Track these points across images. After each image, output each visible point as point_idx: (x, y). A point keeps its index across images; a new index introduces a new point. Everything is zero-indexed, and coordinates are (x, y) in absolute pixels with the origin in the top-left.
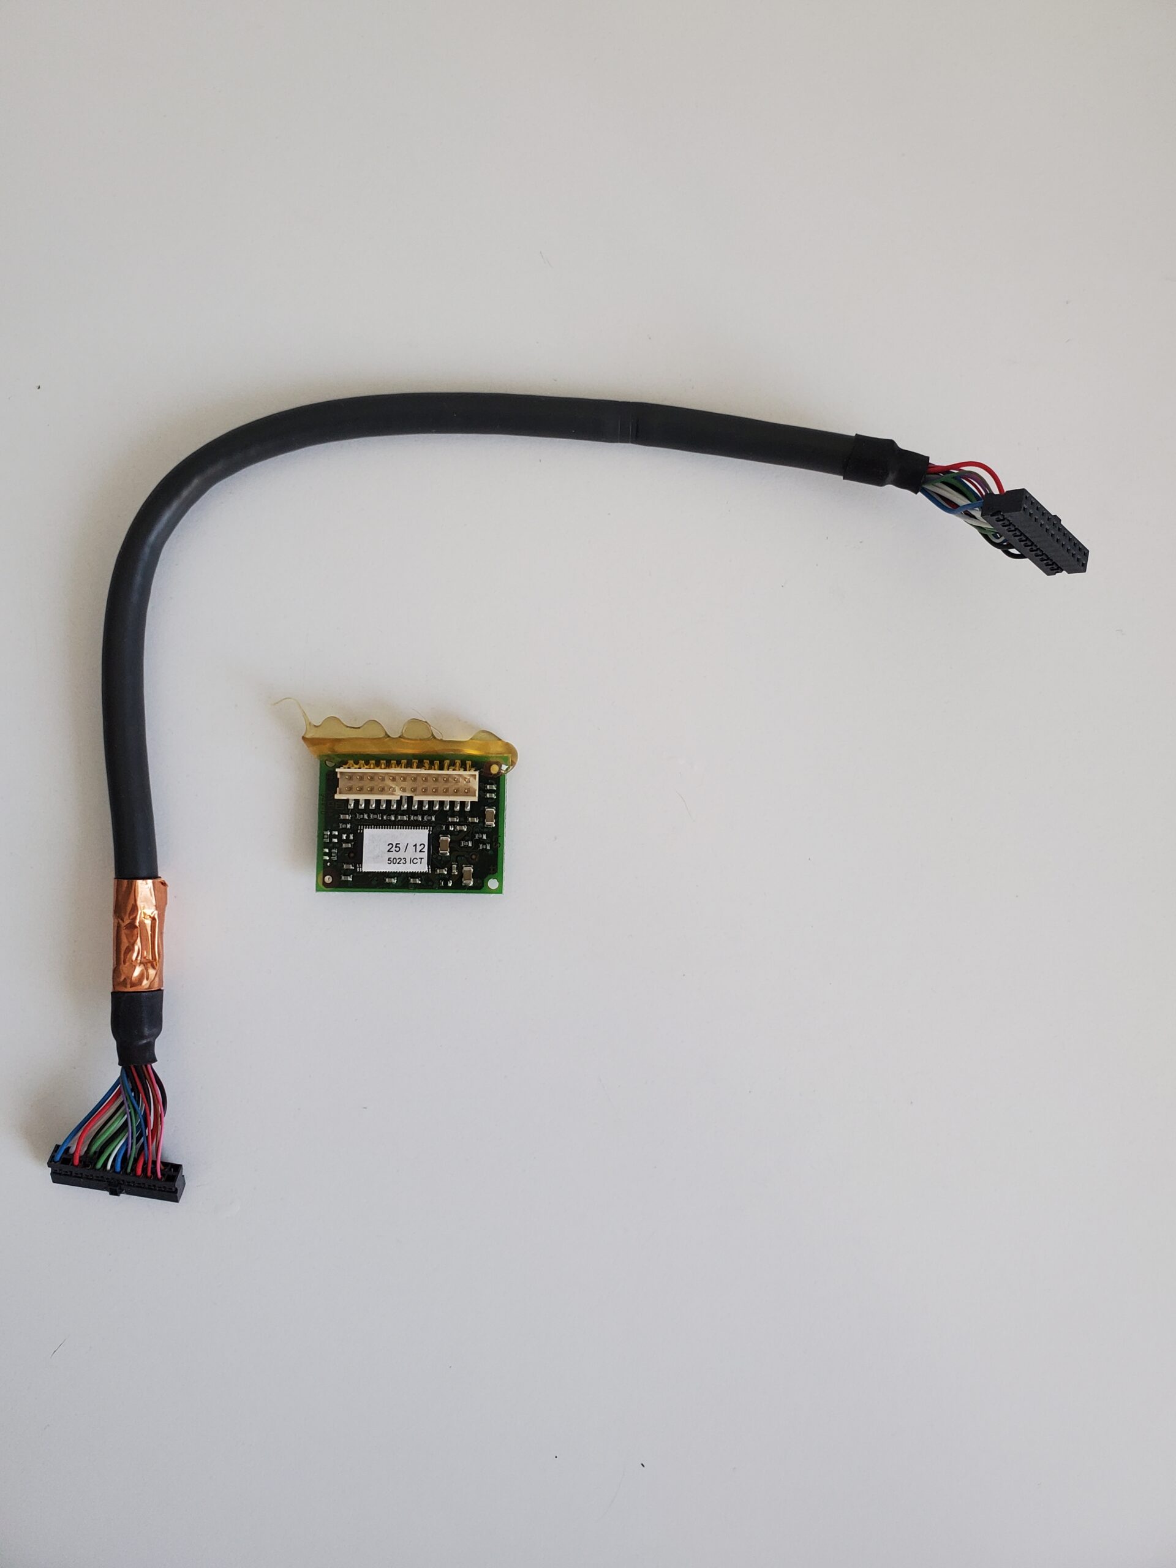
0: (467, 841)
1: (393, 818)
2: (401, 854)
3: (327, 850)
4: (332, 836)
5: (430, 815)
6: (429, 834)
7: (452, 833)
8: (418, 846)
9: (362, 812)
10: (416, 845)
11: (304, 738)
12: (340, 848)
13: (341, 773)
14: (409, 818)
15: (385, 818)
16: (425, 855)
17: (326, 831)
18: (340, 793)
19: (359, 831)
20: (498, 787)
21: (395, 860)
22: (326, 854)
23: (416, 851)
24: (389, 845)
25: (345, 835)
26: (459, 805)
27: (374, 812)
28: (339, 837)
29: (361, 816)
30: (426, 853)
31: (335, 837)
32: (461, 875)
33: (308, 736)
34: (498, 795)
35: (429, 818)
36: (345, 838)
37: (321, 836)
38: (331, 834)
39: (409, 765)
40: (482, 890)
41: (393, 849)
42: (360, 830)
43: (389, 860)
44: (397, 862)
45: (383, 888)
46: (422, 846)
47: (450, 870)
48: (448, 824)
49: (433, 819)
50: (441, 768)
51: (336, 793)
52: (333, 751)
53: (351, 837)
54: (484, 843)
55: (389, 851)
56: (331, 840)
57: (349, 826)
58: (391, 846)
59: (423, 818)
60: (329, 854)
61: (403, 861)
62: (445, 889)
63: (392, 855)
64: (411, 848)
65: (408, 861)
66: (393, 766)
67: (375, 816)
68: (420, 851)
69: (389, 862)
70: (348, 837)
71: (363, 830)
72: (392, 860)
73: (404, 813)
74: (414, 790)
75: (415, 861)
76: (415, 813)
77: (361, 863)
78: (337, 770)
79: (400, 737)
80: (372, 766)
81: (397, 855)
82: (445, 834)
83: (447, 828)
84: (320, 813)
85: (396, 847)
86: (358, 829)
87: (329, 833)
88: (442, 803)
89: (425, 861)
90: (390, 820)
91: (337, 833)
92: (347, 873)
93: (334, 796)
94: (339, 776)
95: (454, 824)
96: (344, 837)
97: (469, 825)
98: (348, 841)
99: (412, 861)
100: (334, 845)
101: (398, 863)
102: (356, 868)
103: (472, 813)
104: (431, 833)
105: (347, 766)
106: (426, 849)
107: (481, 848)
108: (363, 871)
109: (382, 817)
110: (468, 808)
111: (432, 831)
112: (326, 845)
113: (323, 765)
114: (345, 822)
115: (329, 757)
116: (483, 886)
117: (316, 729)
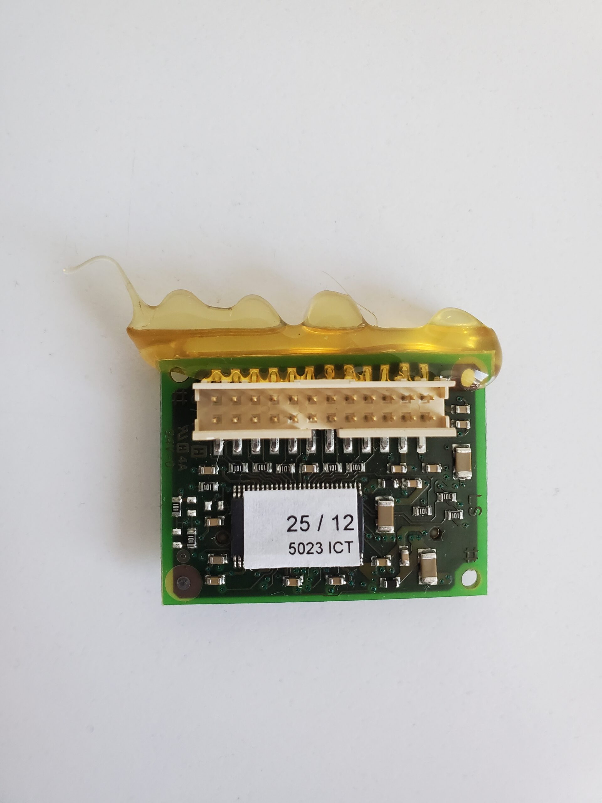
0: (425, 507)
1: (293, 470)
2: (312, 536)
3: (179, 532)
4: (186, 506)
5: (358, 463)
6: (358, 495)
7: (398, 494)
8: (341, 519)
9: (238, 460)
10: (337, 518)
11: (130, 331)
12: (202, 529)
13: (202, 392)
14: (321, 468)
15: (279, 469)
16: (354, 535)
17: (177, 496)
18: (201, 429)
19: (234, 495)
20: (472, 409)
21: (301, 546)
22: (177, 538)
23: (338, 529)
24: (289, 519)
25: (211, 503)
26: (406, 443)
27: (259, 459)
28: (199, 507)
29: (238, 468)
30: (356, 532)
31: (192, 506)
32: (418, 566)
33: (138, 326)
34: (473, 424)
35: (356, 467)
36: (210, 509)
37: (168, 507)
38: (185, 502)
39: (319, 373)
40: (453, 590)
41: (297, 526)
42: (237, 492)
43: (290, 547)
44: (307, 550)
45: (281, 595)
46: (349, 519)
47: (398, 557)
48: (390, 479)
49: (363, 469)
50: (376, 377)
51: (193, 429)
52: (183, 353)
53: (221, 506)
54: (455, 509)
55: (289, 530)
56: (185, 513)
57: (216, 487)
58: (293, 520)
59: (344, 468)
60: (183, 538)
61: (316, 548)
62: (392, 590)
63: (298, 537)
64: (329, 524)
65: (326, 547)
66: (292, 377)
67: (262, 468)
68: (346, 529)
69: (292, 550)
70: (215, 506)
71: (242, 492)
72: (296, 546)
73: (311, 460)
74: (329, 419)
75: (338, 547)
76: (332, 459)
77: (240, 553)
78: (196, 386)
79: (303, 324)
80: (254, 378)
81: (305, 537)
82: (385, 494)
83: (390, 484)
84: (165, 465)
85: (302, 522)
86: (232, 493)
87: (181, 501)
88: (377, 442)
89: (356, 546)
90: (289, 473)
91: (194, 500)
92: (216, 572)
93: (191, 436)
94: (197, 398)
95: (400, 476)
96: (208, 506)
97: (427, 478)
98: (215, 513)
99: (332, 548)
100: (192, 522)
101: (308, 553)
102: (231, 561)
103: (429, 458)
104: (361, 493)
105: (210, 379)
106: (355, 525)
107: (450, 518)
108: (246, 567)
109: (274, 468)
110: (422, 450)
111: (362, 490)
112: (176, 523)
113: (166, 379)
114: (210, 479)
115: (177, 366)
116: (453, 584)
117: (153, 311)
